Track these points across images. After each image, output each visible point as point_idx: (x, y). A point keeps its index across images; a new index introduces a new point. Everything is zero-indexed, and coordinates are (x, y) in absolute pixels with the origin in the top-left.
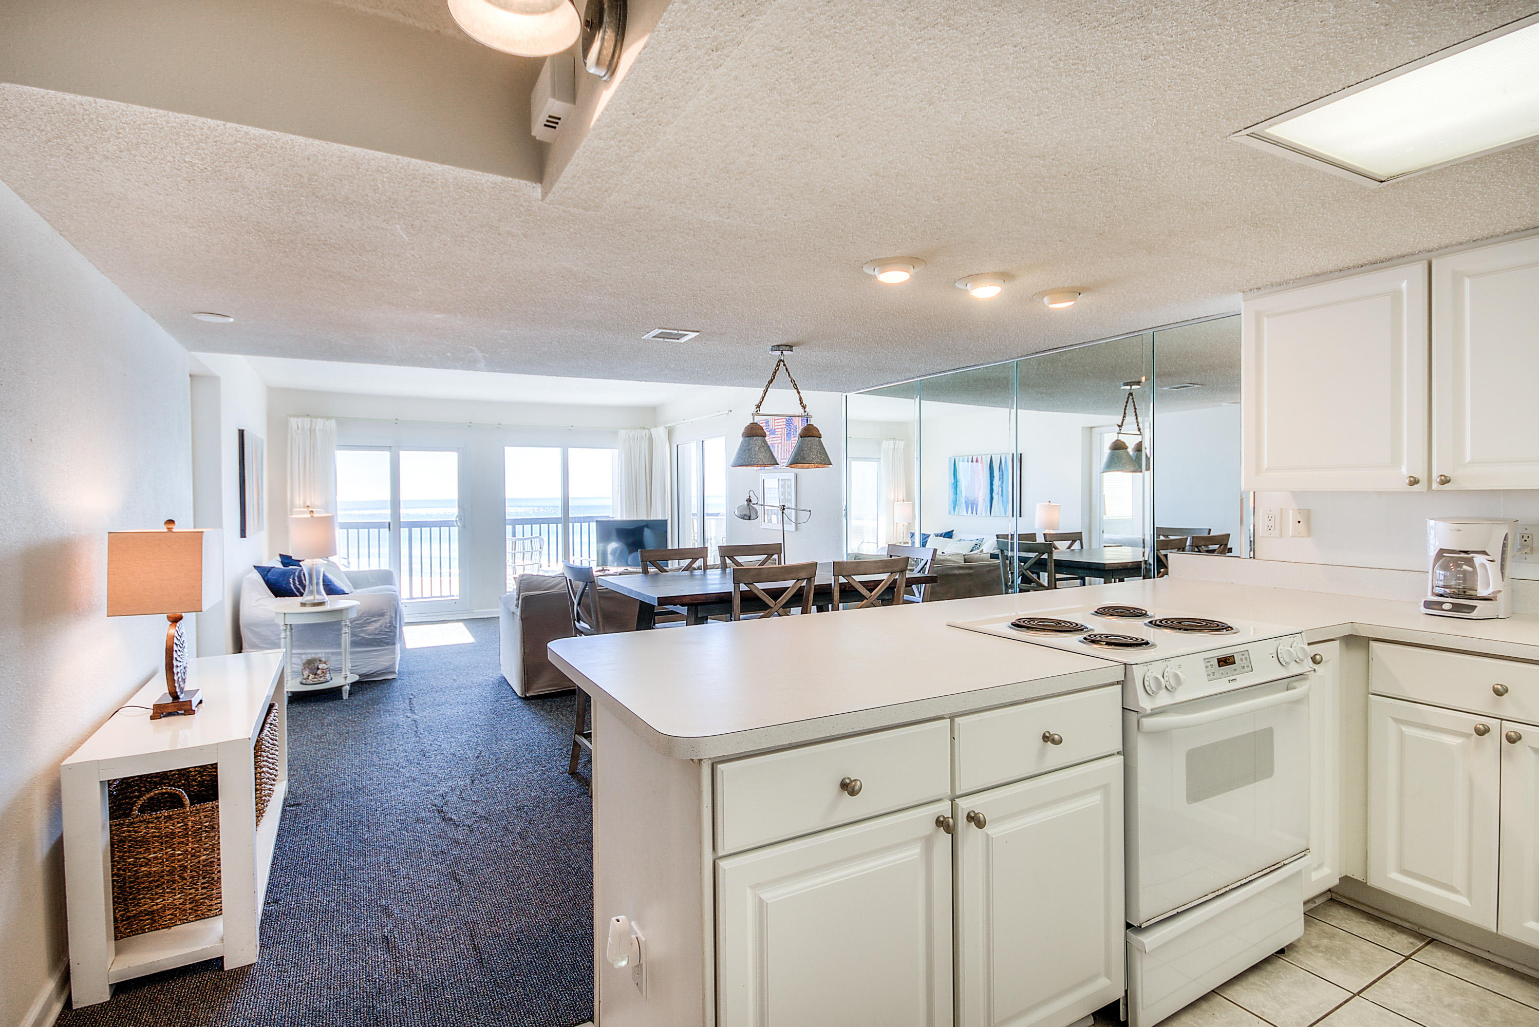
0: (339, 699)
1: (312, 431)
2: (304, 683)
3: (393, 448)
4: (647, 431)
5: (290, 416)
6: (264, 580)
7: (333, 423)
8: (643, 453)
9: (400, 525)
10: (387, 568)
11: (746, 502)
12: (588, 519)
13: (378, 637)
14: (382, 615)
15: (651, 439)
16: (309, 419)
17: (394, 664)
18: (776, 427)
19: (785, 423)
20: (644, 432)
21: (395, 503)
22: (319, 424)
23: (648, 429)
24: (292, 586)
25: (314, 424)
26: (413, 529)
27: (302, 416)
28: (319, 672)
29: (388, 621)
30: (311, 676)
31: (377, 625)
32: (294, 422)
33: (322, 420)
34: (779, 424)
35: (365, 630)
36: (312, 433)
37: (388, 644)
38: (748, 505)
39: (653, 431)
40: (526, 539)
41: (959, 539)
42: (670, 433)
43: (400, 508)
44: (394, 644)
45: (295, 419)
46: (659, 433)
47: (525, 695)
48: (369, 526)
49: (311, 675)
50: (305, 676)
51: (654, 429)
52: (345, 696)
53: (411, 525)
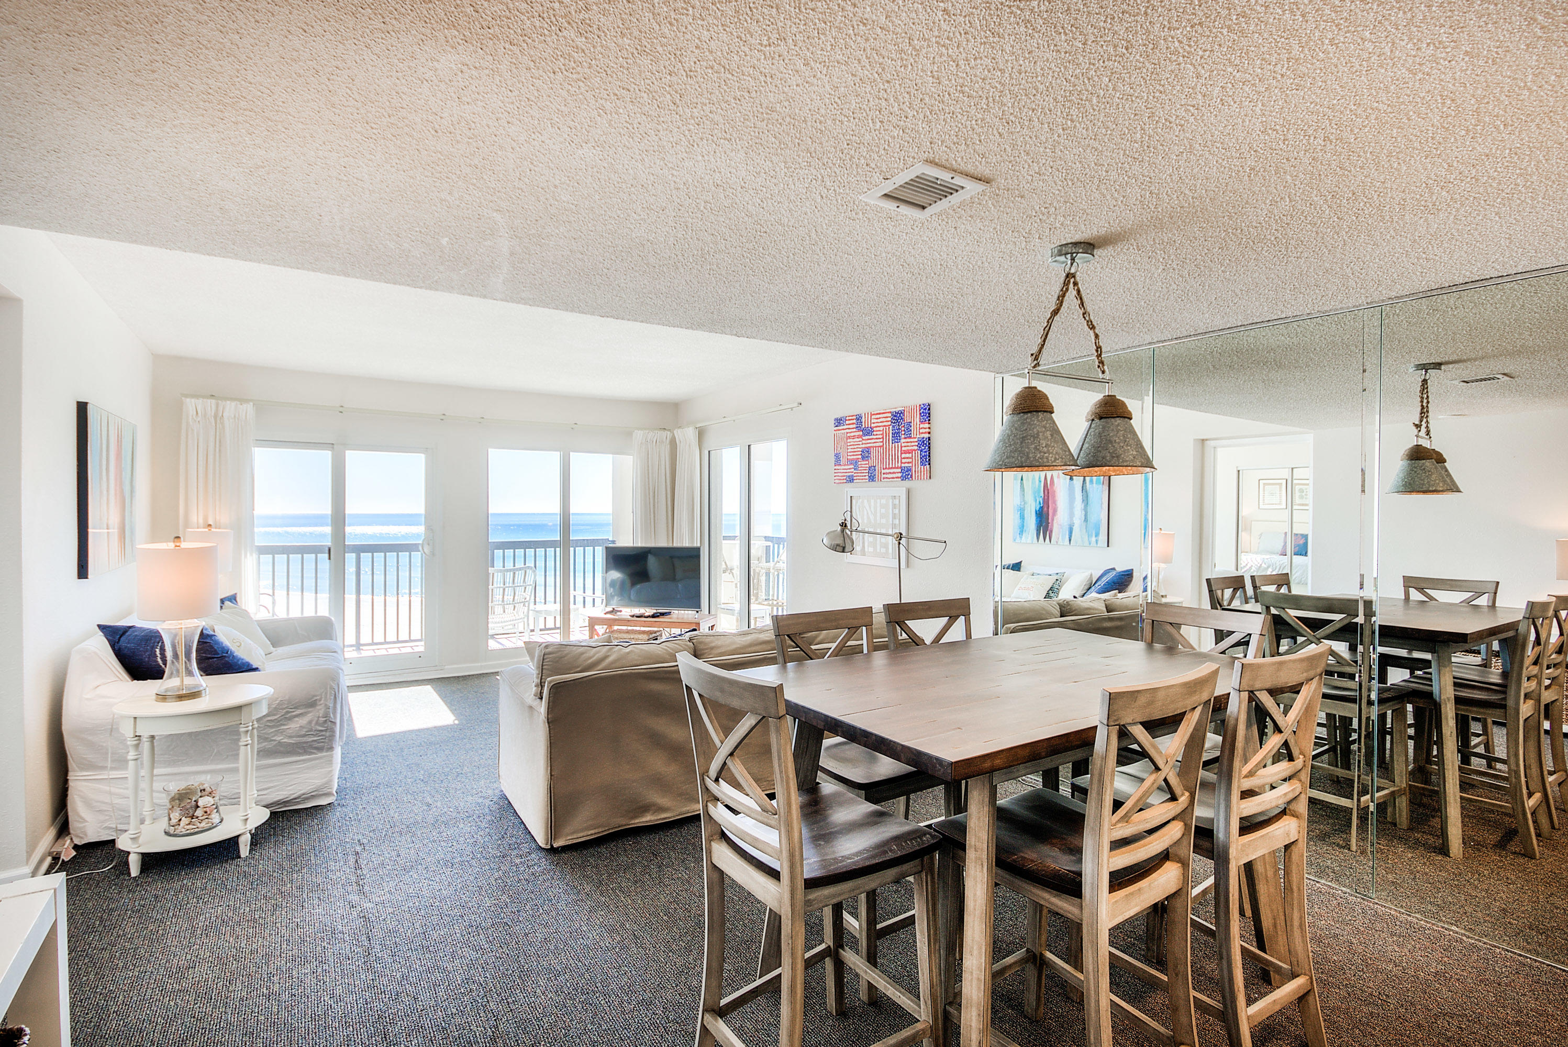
0: (233, 859)
1: (218, 417)
2: (172, 832)
3: (335, 446)
4: (669, 433)
5: (187, 396)
6: (114, 650)
7: (249, 408)
8: (663, 463)
9: (345, 549)
10: (326, 614)
11: (840, 527)
12: (593, 543)
13: (305, 739)
14: (312, 704)
15: (673, 443)
16: (213, 401)
17: (330, 781)
18: (873, 425)
19: (890, 419)
20: (664, 433)
21: (339, 519)
22: (229, 408)
23: (669, 430)
24: (159, 660)
25: (221, 409)
26: (362, 554)
27: (204, 397)
28: (199, 813)
29: (321, 713)
30: (185, 821)
31: (303, 721)
32: (191, 404)
33: (233, 404)
34: (879, 420)
35: (284, 730)
36: (218, 421)
37: (320, 749)
38: (843, 531)
39: (678, 433)
40: (517, 569)
41: (1031, 572)
42: (701, 434)
43: (345, 526)
44: (331, 748)
45: (193, 400)
46: (686, 436)
47: (552, 846)
48: (302, 550)
49: (183, 818)
50: (174, 821)
51: (679, 430)
52: (244, 851)
53: (360, 550)
